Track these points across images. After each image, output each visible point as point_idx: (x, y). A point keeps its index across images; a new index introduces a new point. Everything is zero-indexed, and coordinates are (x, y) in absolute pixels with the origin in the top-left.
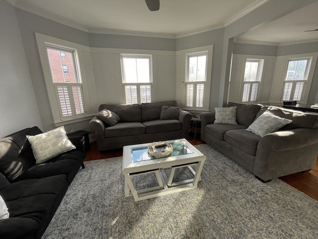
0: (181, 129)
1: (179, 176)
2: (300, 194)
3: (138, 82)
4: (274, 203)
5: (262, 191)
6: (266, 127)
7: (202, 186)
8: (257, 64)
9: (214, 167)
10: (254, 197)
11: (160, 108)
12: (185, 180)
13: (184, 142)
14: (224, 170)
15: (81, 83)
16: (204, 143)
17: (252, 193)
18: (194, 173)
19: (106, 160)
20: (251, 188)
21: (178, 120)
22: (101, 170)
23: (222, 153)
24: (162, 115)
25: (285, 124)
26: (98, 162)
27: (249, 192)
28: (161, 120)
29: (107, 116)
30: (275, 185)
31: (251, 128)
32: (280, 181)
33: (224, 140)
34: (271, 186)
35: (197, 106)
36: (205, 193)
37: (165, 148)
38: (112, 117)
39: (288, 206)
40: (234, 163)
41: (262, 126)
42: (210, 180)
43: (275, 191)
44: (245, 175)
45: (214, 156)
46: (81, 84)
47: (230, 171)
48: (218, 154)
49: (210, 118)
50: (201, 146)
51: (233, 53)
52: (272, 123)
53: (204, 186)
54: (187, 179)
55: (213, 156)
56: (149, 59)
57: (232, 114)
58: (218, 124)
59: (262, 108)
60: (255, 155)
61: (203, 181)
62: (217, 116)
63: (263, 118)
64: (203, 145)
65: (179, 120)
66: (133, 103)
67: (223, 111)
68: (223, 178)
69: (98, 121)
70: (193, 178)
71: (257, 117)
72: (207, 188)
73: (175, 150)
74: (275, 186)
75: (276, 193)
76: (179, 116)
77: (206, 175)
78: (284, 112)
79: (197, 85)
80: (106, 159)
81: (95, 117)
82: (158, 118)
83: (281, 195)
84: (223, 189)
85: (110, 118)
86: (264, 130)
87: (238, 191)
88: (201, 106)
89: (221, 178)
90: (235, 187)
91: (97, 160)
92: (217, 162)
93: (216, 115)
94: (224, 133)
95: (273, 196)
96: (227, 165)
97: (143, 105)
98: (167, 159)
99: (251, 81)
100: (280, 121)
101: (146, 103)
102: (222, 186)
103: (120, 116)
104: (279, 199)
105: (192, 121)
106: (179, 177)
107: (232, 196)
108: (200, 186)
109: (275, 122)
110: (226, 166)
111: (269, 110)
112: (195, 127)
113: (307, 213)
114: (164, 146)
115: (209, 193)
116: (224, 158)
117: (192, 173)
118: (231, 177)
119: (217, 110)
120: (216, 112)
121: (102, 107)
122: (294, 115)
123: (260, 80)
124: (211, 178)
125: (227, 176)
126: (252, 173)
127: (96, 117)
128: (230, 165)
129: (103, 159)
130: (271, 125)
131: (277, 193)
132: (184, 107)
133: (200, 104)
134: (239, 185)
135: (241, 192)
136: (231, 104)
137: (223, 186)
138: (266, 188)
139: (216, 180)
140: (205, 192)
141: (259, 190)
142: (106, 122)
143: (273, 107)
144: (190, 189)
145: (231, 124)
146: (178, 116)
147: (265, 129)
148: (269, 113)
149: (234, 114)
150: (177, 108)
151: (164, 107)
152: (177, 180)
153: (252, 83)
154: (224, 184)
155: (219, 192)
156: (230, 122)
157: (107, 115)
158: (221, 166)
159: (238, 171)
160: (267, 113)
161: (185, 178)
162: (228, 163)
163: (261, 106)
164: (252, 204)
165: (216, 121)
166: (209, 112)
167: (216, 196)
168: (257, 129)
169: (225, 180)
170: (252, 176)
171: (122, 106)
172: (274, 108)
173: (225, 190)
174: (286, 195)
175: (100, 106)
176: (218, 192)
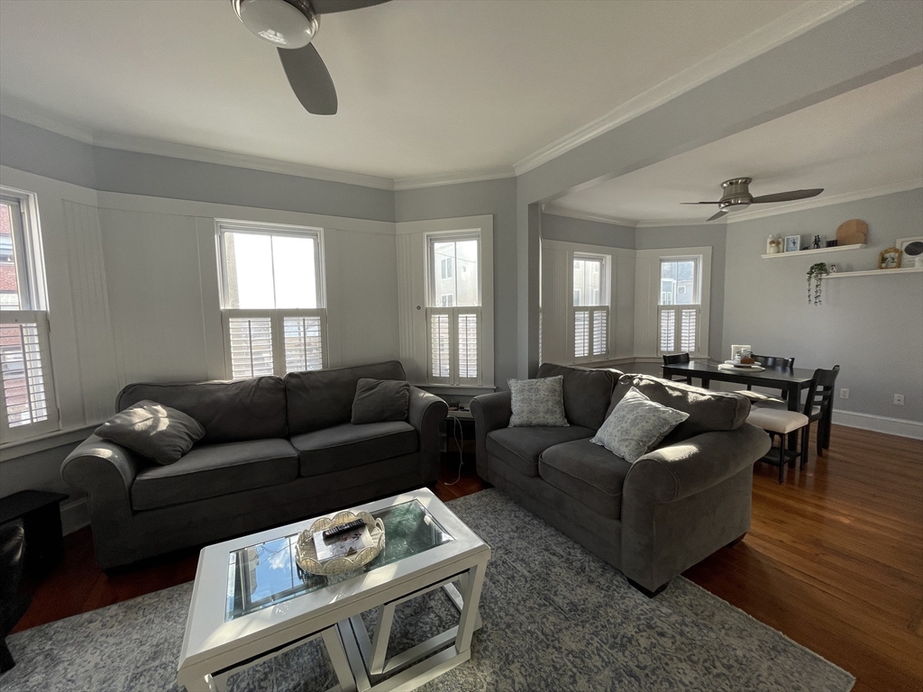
0: (418, 450)
1: (411, 625)
2: (736, 615)
3: (277, 308)
4: (684, 663)
5: (650, 627)
6: (636, 433)
7: (486, 649)
8: (597, 264)
9: (518, 566)
10: (633, 656)
11: (351, 386)
12: (433, 635)
13: (425, 498)
14: (548, 574)
15: (43, 308)
16: (485, 485)
17: (625, 639)
18: (459, 601)
19: (130, 608)
20: (623, 622)
21: (407, 420)
22: (96, 658)
23: (536, 516)
24: (356, 410)
25: (674, 424)
26: (91, 622)
27: (618, 640)
28: (355, 424)
29: (151, 426)
30: (677, 597)
31: (603, 436)
32: (686, 582)
33: (538, 476)
34: (670, 607)
35: (462, 374)
36: (494, 676)
37: (357, 536)
38: (172, 431)
39: (717, 664)
40: (571, 544)
41: (627, 431)
42: (507, 619)
43: (679, 619)
44: (602, 581)
45: (517, 528)
46: (46, 312)
47: (564, 572)
48: (527, 519)
49: (498, 411)
50: (478, 498)
51: (543, 238)
52: (647, 422)
53: (491, 646)
54: (439, 633)
55: (513, 527)
56: (315, 241)
57: (554, 398)
58: (521, 426)
59: (622, 380)
60: (619, 518)
61: (489, 626)
62: (516, 406)
63: (626, 409)
64: (483, 492)
65: (411, 421)
66: (258, 374)
67: (529, 390)
68: (545, 605)
69: (106, 453)
70: (457, 623)
71: (612, 405)
72: (500, 652)
73: (393, 534)
74: (677, 603)
75: (684, 627)
76: (411, 410)
77: (496, 603)
78: (670, 392)
79: (458, 317)
80: (131, 602)
81: (93, 437)
82: (343, 419)
83: (696, 628)
84: (548, 647)
85: (162, 433)
86: (633, 443)
87: (588, 643)
88: (474, 374)
89: (540, 605)
90: (580, 628)
91: (86, 616)
92: (526, 549)
93: (513, 402)
94: (537, 456)
95: (678, 637)
96: (554, 554)
97: (294, 381)
98: (364, 578)
99: (590, 305)
100: (663, 416)
101: (302, 373)
102: (543, 633)
103: (203, 424)
104: (692, 644)
105: (451, 421)
106: (411, 630)
107: (575, 667)
108: (478, 652)
109: (654, 418)
110: (551, 556)
111: (637, 386)
112: (459, 438)
113: (759, 675)
114: (356, 528)
115: (507, 673)
116: (544, 532)
117: (454, 605)
118: (567, 594)
119: (515, 386)
120: (513, 391)
121: (133, 395)
122: (691, 397)
123: (607, 303)
124: (512, 610)
125: (556, 595)
126: (618, 571)
127: (99, 434)
128: (562, 553)
129: (114, 602)
130: (648, 426)
131: (687, 626)
132: (424, 378)
133: (469, 368)
134: (591, 621)
135: (596, 644)
136: (549, 370)
137: (546, 635)
138: (658, 613)
139: (526, 614)
140: (494, 672)
141: (641, 627)
142: (142, 451)
143: (644, 376)
144: (448, 670)
145: (551, 426)
146: (408, 410)
147: (635, 438)
148: (639, 395)
149: (558, 398)
150: (404, 383)
151: (362, 382)
152: (405, 641)
153: (591, 310)
154: (549, 628)
155: (537, 658)
156: (550, 419)
157: (149, 423)
158: (536, 558)
159: (583, 570)
160: (634, 393)
161: (431, 628)
162: (555, 544)
163: (616, 373)
164: (630, 682)
165: (514, 420)
166: (495, 391)
167: (530, 680)
168: (616, 439)
169: (551, 609)
170: (619, 579)
171: (217, 387)
172: (647, 379)
173: (554, 647)
174: (706, 626)
175: (124, 391)
176: (533, 662)
